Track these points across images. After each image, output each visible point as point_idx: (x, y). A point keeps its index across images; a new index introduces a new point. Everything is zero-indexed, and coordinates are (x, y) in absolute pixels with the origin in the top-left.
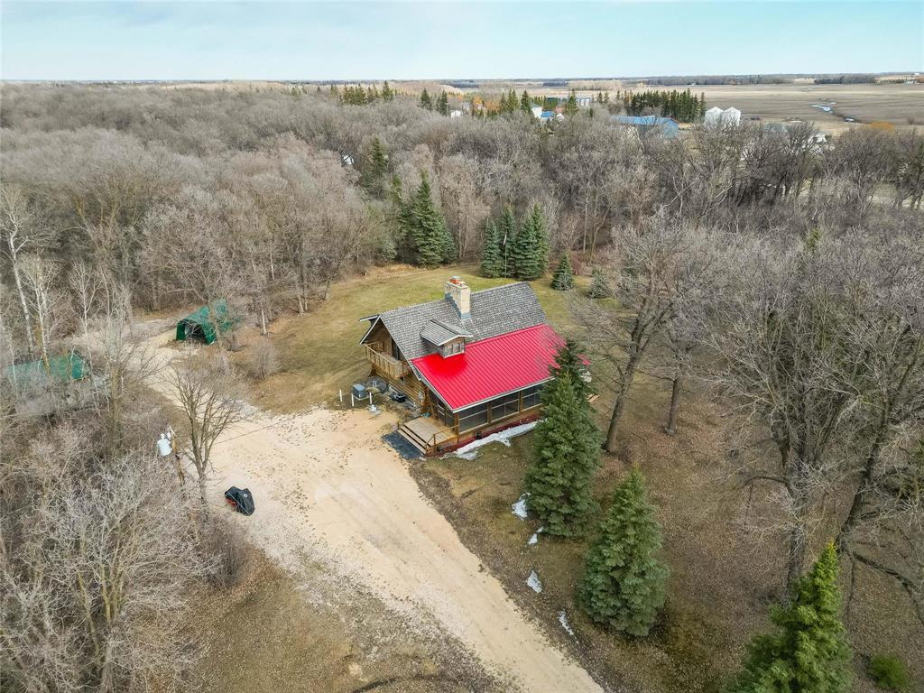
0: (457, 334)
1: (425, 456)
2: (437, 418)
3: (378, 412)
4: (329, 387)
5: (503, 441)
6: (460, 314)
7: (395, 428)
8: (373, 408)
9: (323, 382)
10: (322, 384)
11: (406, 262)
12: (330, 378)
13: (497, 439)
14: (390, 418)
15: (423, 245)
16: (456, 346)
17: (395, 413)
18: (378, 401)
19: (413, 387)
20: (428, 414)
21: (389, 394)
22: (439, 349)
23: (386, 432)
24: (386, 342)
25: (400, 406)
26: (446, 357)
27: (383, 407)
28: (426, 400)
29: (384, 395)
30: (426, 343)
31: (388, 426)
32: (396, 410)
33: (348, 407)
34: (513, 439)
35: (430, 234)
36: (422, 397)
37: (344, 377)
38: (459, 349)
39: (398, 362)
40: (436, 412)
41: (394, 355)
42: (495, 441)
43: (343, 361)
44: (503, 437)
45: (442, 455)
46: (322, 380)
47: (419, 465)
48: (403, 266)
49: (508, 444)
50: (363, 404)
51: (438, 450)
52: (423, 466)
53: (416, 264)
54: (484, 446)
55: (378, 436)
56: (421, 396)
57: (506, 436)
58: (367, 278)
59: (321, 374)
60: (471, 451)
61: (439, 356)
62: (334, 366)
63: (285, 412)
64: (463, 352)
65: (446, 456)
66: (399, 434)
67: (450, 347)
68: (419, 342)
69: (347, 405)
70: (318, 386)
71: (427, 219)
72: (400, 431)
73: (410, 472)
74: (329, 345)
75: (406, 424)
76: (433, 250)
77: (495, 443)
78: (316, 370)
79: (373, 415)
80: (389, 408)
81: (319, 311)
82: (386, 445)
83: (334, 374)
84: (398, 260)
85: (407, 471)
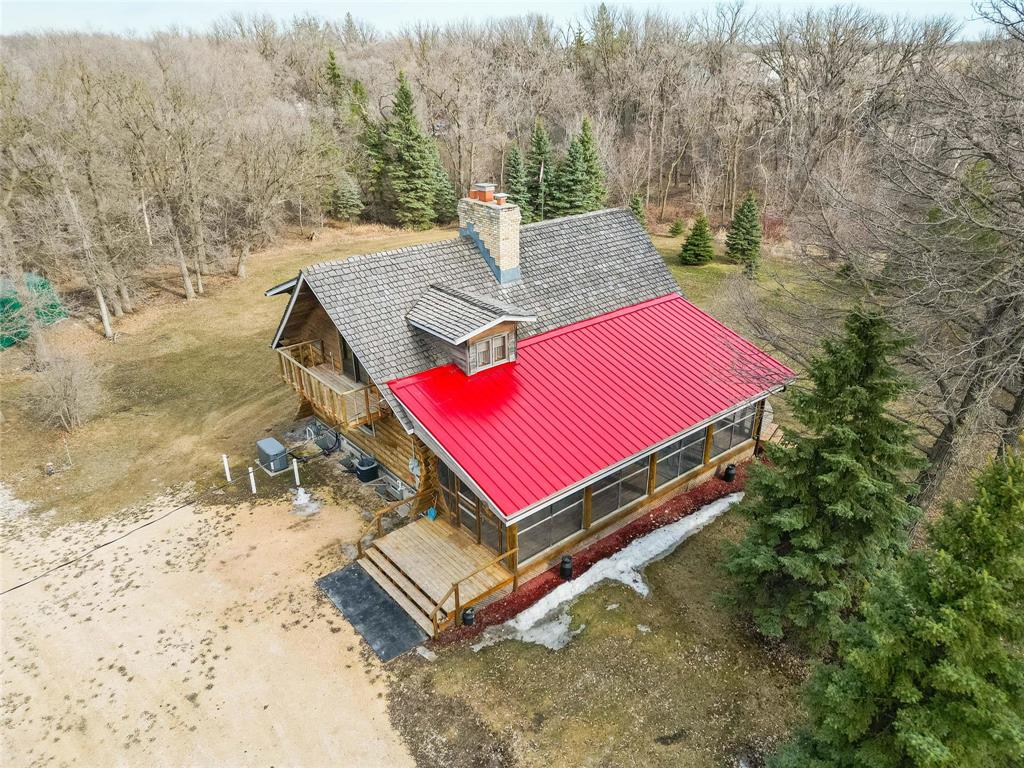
0: (498, 312)
1: (433, 642)
2: (455, 523)
3: (313, 508)
4: (211, 443)
5: (627, 579)
6: (497, 271)
7: (353, 552)
8: (302, 497)
9: (199, 433)
10: (195, 438)
11: (379, 221)
12: (217, 422)
13: (612, 575)
14: (343, 523)
15: (405, 190)
16: (497, 343)
17: (353, 508)
18: (314, 477)
19: (395, 446)
20: (432, 511)
21: (343, 456)
22: (458, 354)
23: (330, 567)
24: (328, 341)
25: (365, 489)
26: (473, 372)
27: (324, 492)
28: (427, 478)
29: (330, 460)
30: (422, 339)
31: (334, 548)
32: (357, 499)
33: (243, 494)
34: (649, 571)
35: (417, 172)
36: (417, 472)
37: (245, 420)
38: (503, 350)
39: (356, 387)
40: (454, 508)
41: (347, 371)
42: (606, 580)
43: (251, 384)
44: (621, 566)
45: (476, 634)
46: (198, 428)
47: (416, 678)
48: (375, 227)
49: (642, 589)
50: (277, 486)
51: (468, 623)
52: (427, 683)
53: (396, 224)
54: (582, 598)
55: (308, 581)
56: (415, 468)
57: (631, 563)
58: (314, 243)
59: (200, 414)
60: (553, 617)
61: (455, 370)
62: (231, 396)
63: (88, 514)
64: (512, 358)
65: (488, 638)
66: (361, 572)
67: (482, 347)
68: (405, 338)
69: (240, 493)
70: (185, 444)
71: (409, 148)
72: (364, 563)
73: (392, 709)
74: (229, 354)
75: (379, 543)
76: (421, 199)
77: (608, 587)
78: (191, 406)
79: (301, 515)
80: (339, 495)
81: (225, 295)
82: (327, 610)
83: (226, 413)
84: (366, 218)
85: (383, 703)
